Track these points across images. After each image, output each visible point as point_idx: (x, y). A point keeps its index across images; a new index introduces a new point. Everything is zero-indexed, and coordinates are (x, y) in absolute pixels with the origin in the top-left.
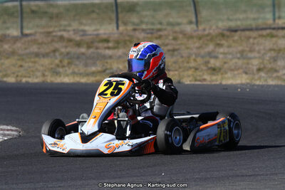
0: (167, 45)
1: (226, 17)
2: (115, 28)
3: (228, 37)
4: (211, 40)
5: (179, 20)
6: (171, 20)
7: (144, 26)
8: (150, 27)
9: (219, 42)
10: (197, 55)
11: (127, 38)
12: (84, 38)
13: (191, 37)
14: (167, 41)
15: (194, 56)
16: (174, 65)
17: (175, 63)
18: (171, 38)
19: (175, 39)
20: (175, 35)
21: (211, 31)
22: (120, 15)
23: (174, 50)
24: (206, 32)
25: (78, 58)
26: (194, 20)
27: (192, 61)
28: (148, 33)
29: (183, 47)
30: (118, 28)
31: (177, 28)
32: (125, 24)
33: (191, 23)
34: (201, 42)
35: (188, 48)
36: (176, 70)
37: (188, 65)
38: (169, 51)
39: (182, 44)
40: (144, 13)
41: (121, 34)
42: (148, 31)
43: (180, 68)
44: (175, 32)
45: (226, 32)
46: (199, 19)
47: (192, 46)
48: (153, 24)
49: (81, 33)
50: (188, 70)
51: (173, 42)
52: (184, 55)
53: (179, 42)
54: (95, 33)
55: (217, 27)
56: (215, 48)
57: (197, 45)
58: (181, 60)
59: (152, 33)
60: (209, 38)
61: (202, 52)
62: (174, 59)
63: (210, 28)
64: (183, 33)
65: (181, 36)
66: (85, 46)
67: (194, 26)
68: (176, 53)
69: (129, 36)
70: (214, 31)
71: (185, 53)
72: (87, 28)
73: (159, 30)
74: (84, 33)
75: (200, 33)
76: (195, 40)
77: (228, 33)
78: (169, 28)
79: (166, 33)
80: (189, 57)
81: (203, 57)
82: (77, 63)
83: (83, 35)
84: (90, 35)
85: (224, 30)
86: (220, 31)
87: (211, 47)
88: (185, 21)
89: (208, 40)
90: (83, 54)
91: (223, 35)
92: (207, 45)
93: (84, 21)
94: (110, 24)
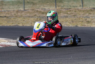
0: (73, 13)
1: (92, 4)
2: (55, 8)
3: (93, 11)
4: (87, 12)
5: (77, 5)
6: (74, 5)
7: (65, 7)
8: (67, 7)
9: (90, 12)
10: (83, 17)
11: (59, 11)
12: (45, 11)
13: (81, 11)
14: (72, 12)
15: (81, 17)
16: (75, 20)
17: (75, 19)
18: (74, 11)
19: (75, 11)
20: (75, 10)
21: (87, 9)
22: (57, 4)
23: (75, 15)
24: (86, 9)
25: (43, 18)
26: (82, 5)
27: (81, 19)
28: (66, 10)
29: (78, 14)
30: (56, 8)
31: (76, 8)
32: (59, 6)
33: (80, 6)
34: (84, 12)
35: (79, 15)
36: (76, 22)
37: (80, 20)
38: (73, 15)
39: (78, 13)
40: (65, 3)
41: (57, 10)
42: (66, 9)
43: (77, 21)
44: (75, 9)
45: (92, 9)
46: (83, 5)
47: (81, 14)
48: (68, 6)
49: (44, 9)
50: (80, 22)
51: (75, 12)
52: (78, 17)
53: (77, 13)
54: (49, 9)
55: (89, 8)
56: (89, 14)
57: (83, 13)
58: (77, 19)
59: (68, 10)
60: (87, 11)
61: (85, 16)
62: (75, 18)
63: (87, 8)
64: (78, 10)
65: (77, 10)
66: (45, 14)
67: (81, 7)
68: (75, 16)
69: (60, 10)
70: (88, 9)
71: (78, 16)
72: (46, 8)
73: (70, 8)
74: (45, 9)
75: (84, 9)
76: (82, 12)
77: (93, 10)
78: (73, 8)
79: (72, 9)
80: (80, 18)
81: (85, 18)
82: (43, 19)
83: (44, 10)
84: (47, 10)
85: (92, 8)
86: (91, 9)
87: (87, 14)
88: (79, 5)
89: (86, 12)
90: (45, 16)
91: (91, 10)
92: (86, 13)
93: (45, 5)
94: (53, 6)
